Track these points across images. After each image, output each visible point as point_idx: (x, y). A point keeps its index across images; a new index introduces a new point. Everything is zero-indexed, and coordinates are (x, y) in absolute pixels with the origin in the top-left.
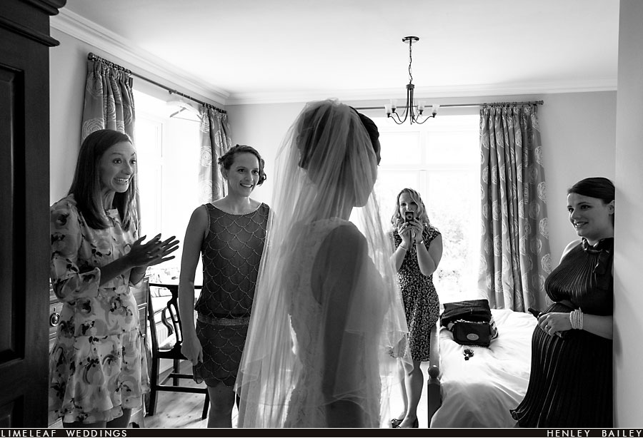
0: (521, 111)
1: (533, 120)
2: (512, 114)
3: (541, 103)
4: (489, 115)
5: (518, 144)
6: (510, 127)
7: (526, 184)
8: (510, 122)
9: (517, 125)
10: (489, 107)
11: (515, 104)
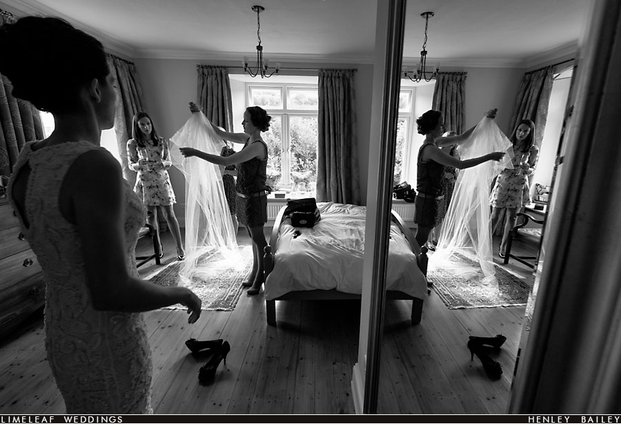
0: (344, 75)
1: (351, 82)
2: (339, 77)
3: (356, 70)
4: (324, 77)
5: (342, 98)
6: (337, 86)
7: (346, 124)
8: (337, 83)
9: (341, 85)
10: (324, 71)
11: (341, 70)
